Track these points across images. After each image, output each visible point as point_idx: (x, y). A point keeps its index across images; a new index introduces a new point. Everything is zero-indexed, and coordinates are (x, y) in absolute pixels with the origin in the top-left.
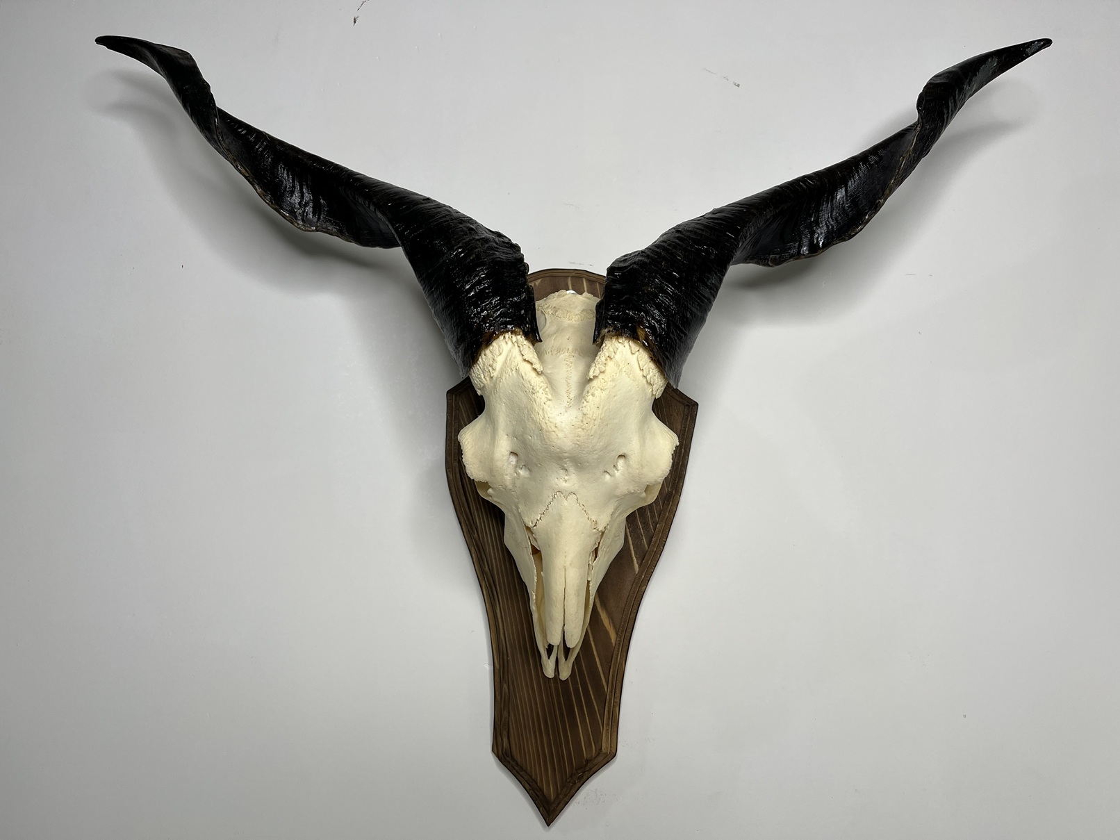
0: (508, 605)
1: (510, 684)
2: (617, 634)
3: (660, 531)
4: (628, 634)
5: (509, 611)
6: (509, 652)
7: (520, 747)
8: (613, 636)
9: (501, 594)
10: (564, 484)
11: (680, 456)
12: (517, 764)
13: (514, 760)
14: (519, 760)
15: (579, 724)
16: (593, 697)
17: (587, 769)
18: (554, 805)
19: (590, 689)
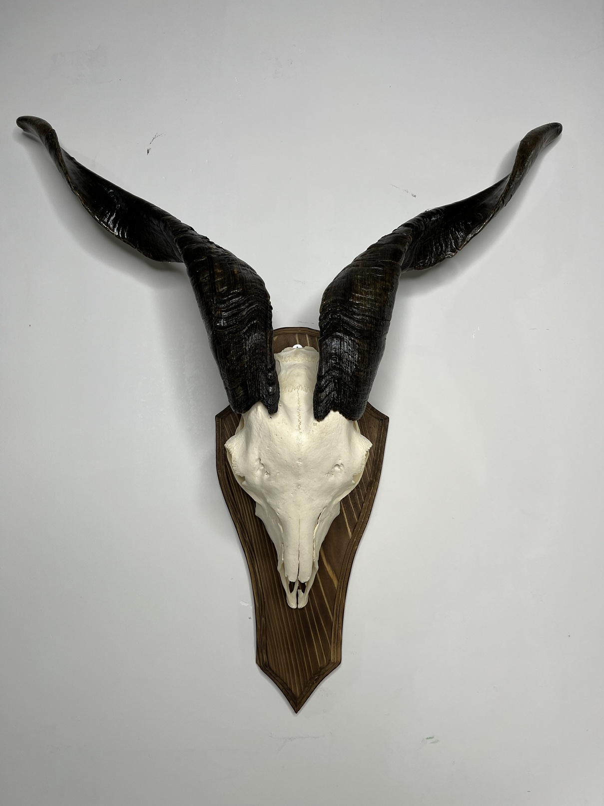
0: (263, 564)
1: (267, 617)
2: (338, 580)
3: (365, 508)
4: (346, 580)
6: (265, 596)
7: (275, 660)
8: (336, 583)
9: (258, 556)
11: (377, 455)
12: (273, 672)
13: (270, 668)
14: (274, 670)
15: (315, 644)
16: (323, 625)
17: (321, 673)
18: (300, 700)
19: (321, 619)
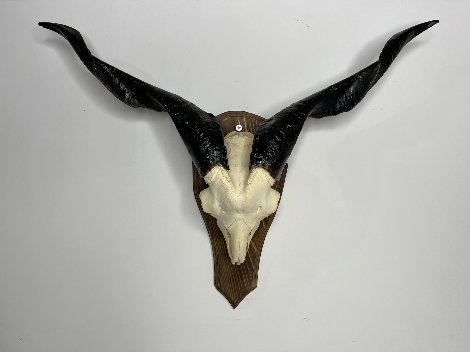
4: (261, 248)
5: (219, 242)
6: (219, 256)
8: (256, 250)
10: (239, 217)
12: (223, 291)
15: (244, 279)
16: (249, 270)
17: (247, 292)
18: (236, 303)
19: (248, 267)
